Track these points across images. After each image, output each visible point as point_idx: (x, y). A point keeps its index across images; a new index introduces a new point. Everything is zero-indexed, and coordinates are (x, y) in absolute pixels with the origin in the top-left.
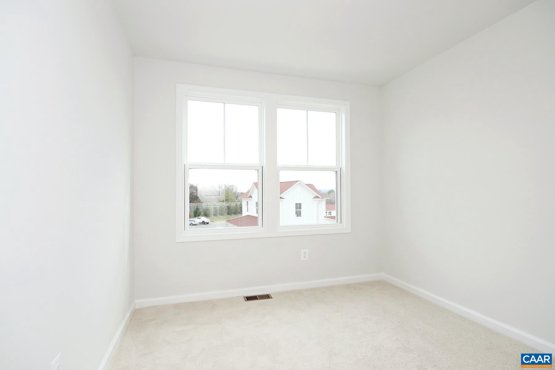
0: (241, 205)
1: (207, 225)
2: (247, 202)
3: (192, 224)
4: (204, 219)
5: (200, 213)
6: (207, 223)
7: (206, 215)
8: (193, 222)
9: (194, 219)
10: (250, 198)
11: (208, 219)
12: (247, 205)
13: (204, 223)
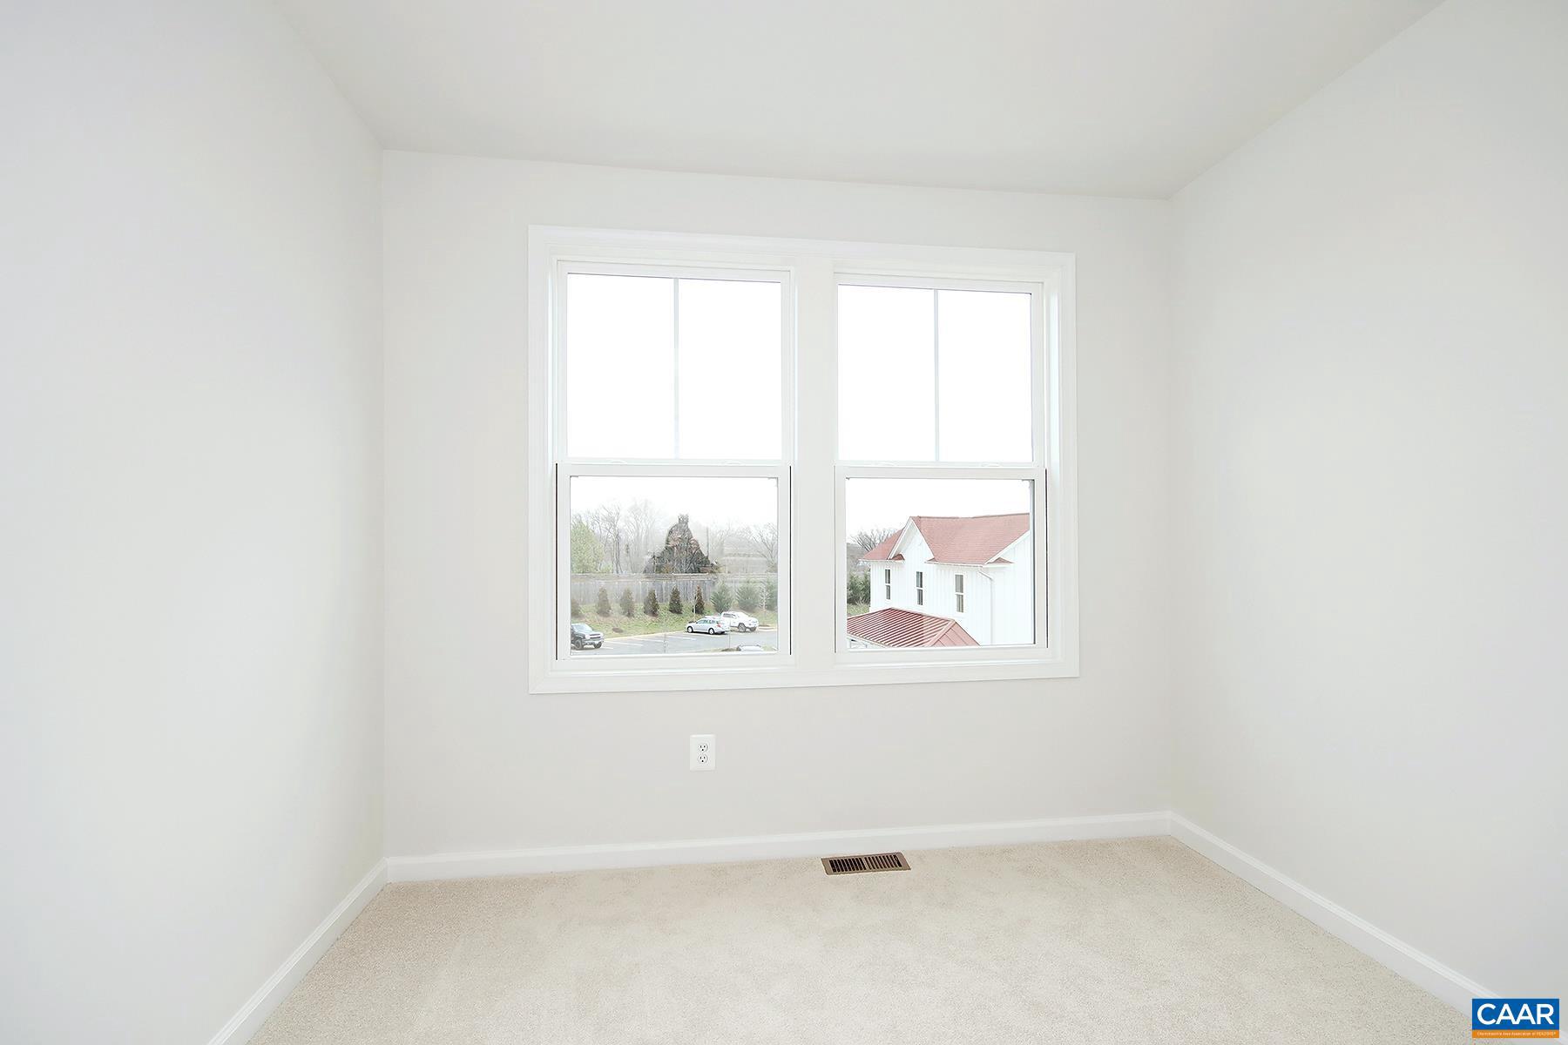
0: (867, 577)
1: (753, 633)
2: (888, 573)
3: (711, 631)
4: (743, 617)
5: (730, 600)
6: (753, 630)
7: (747, 607)
8: (714, 626)
9: (717, 618)
10: (900, 559)
11: (755, 620)
12: (888, 580)
13: (742, 628)
